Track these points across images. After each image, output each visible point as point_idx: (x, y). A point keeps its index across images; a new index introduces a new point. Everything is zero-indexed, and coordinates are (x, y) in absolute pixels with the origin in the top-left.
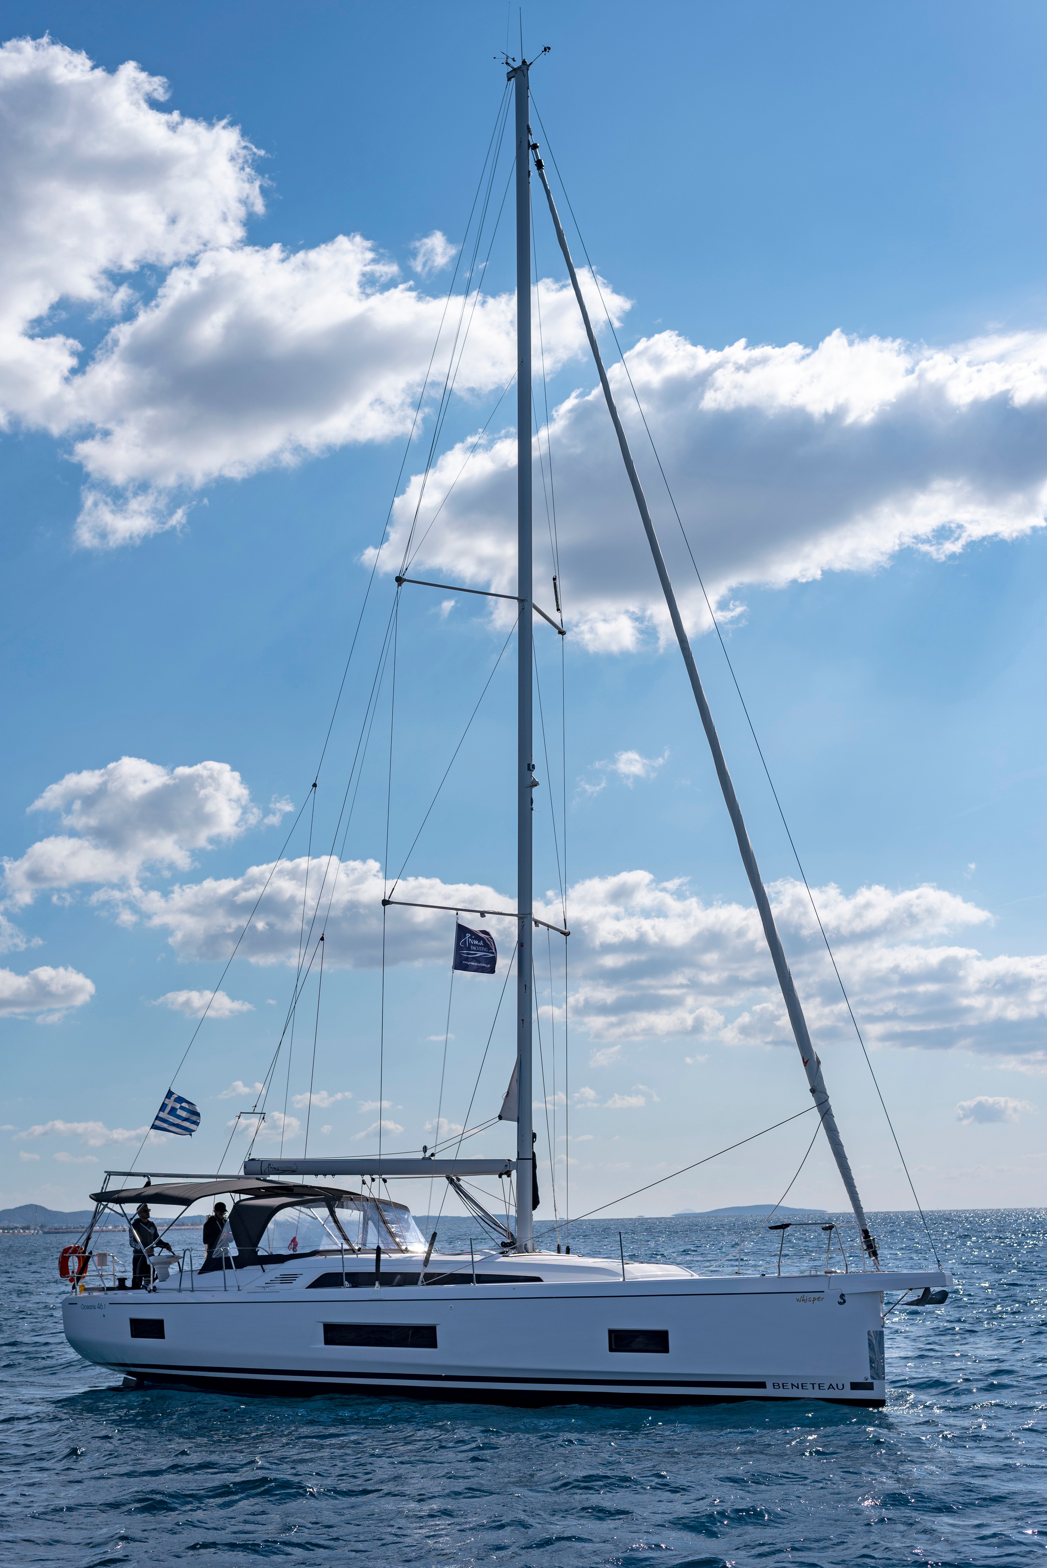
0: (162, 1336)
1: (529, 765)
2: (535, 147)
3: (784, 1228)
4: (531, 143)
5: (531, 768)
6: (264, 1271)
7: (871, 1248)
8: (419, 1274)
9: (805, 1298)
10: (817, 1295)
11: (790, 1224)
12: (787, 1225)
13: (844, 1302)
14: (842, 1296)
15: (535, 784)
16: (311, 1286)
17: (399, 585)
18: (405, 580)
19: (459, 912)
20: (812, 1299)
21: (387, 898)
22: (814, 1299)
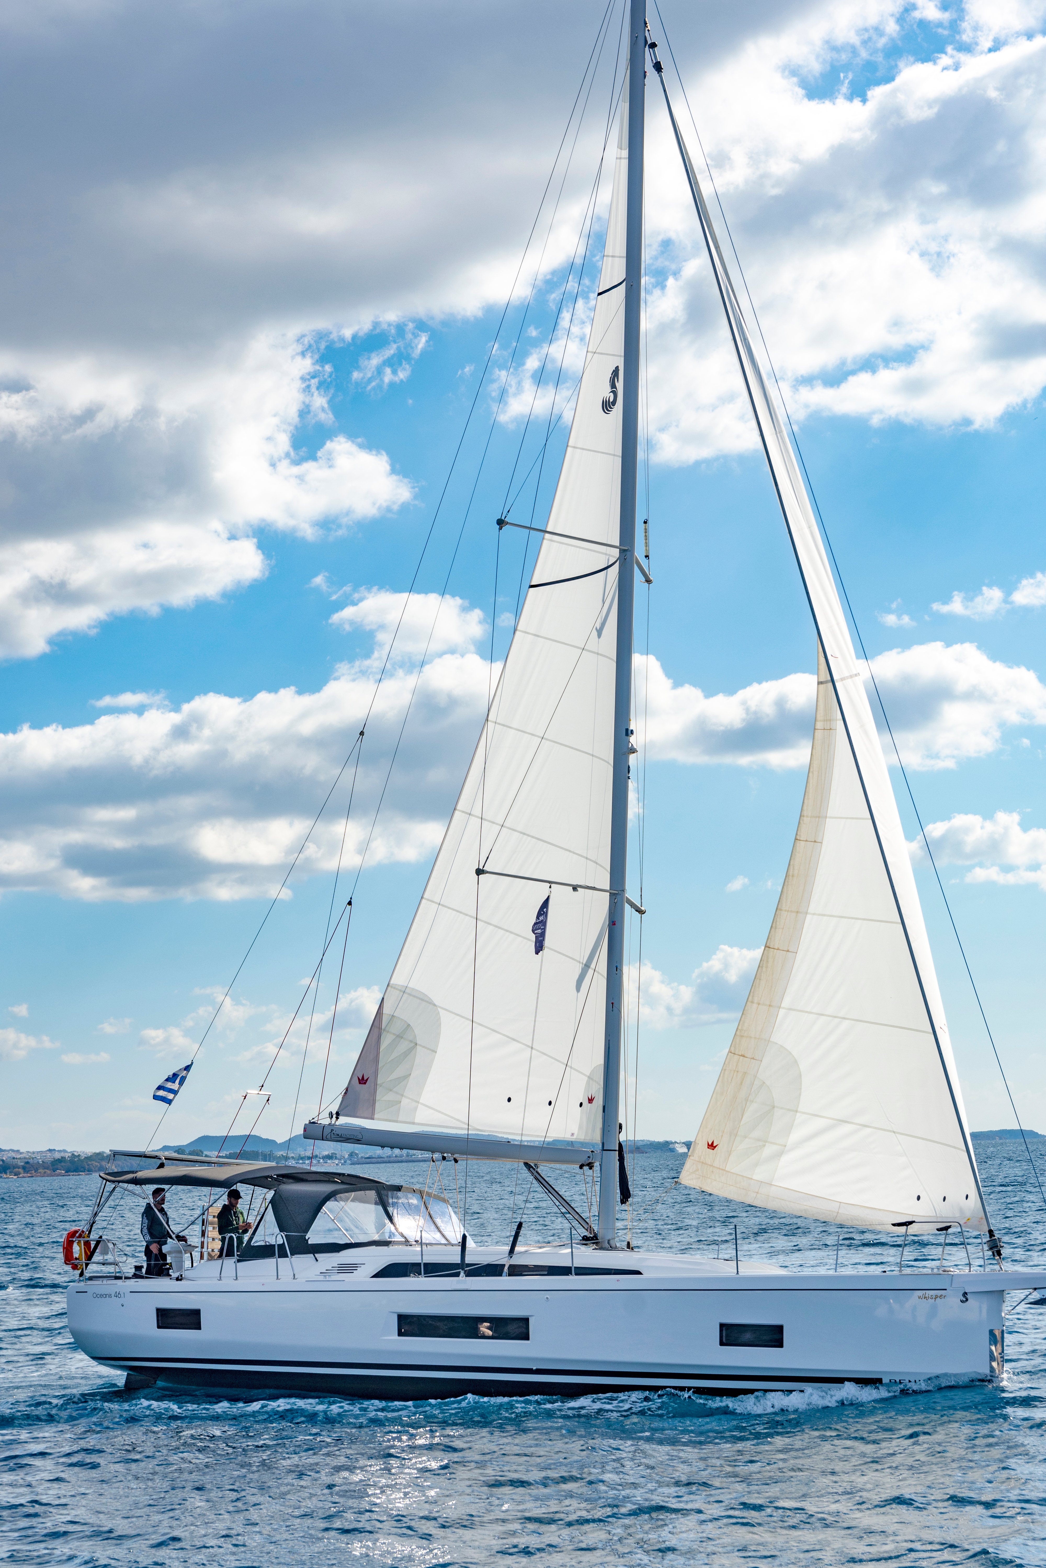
0: (198, 1327)
1: (627, 730)
2: (653, 45)
3: (907, 1226)
4: (649, 42)
5: (629, 733)
6: (317, 1260)
7: (995, 1248)
8: (504, 1265)
9: (927, 1296)
10: (939, 1293)
11: (914, 1222)
12: (911, 1223)
13: (967, 1300)
14: (965, 1294)
15: (633, 751)
16: (375, 1276)
17: (500, 529)
18: (507, 523)
19: (552, 885)
20: (934, 1297)
21: (481, 867)
22: (936, 1297)
